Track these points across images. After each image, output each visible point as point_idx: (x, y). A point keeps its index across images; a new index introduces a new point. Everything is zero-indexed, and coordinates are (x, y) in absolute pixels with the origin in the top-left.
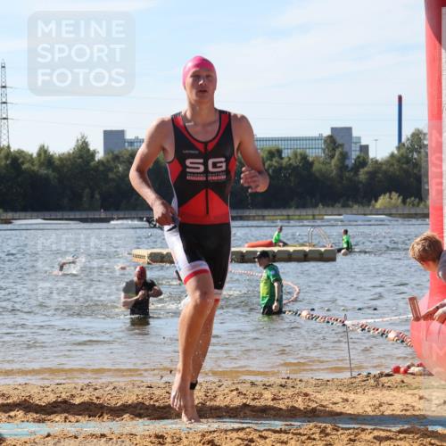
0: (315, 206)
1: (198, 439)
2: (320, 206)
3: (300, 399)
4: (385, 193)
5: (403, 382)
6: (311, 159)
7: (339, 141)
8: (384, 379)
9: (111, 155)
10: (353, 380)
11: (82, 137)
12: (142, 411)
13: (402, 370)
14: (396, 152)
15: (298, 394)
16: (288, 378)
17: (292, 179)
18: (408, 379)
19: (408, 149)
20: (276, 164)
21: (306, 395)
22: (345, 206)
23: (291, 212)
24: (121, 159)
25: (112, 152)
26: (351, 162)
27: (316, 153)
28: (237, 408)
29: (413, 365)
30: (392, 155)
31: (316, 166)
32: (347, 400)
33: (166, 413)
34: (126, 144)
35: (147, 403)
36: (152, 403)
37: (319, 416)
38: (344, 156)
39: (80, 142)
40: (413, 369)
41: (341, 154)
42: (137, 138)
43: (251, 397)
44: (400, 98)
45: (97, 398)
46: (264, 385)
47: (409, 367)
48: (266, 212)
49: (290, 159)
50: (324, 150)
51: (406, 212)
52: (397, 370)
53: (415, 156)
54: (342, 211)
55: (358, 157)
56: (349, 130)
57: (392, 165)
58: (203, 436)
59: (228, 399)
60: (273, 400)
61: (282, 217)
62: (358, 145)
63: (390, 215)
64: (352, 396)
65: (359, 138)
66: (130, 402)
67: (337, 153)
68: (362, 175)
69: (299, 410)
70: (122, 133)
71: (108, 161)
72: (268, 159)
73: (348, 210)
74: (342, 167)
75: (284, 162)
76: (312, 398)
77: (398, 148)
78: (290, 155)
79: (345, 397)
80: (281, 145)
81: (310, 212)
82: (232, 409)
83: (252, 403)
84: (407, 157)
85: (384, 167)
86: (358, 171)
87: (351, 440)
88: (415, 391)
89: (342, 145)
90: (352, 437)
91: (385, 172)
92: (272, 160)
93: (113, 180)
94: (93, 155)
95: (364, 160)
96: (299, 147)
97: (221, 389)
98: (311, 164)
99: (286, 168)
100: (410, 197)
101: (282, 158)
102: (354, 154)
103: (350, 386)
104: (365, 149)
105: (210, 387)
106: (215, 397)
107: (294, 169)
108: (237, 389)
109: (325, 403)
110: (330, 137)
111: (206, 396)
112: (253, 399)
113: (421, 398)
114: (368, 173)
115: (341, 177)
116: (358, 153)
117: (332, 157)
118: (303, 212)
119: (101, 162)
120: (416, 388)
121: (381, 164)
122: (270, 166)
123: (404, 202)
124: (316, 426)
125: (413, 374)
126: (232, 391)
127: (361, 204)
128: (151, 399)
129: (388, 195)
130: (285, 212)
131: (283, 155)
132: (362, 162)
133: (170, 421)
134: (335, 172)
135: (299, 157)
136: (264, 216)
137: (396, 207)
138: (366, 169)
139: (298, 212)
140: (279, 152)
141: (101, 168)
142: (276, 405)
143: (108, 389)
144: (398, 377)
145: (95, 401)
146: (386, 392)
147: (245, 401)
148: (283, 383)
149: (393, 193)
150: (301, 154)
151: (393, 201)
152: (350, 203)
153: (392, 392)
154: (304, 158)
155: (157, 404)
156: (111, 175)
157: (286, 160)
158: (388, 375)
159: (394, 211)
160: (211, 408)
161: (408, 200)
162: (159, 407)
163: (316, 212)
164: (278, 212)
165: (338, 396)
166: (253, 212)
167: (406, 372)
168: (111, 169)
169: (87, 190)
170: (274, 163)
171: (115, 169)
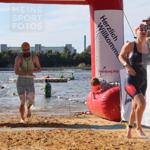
0: (61, 67)
1: (25, 133)
2: (63, 66)
4: (81, 63)
5: (85, 116)
6: (60, 53)
7: (68, 48)
8: (79, 116)
10: (71, 116)
12: (9, 125)
13: (84, 113)
14: (84, 51)
15: (55, 120)
16: (52, 115)
17: (55, 59)
18: (86, 116)
19: (87, 50)
20: (50, 55)
21: (57, 120)
22: (70, 66)
24: (6, 53)
25: (3, 51)
26: (71, 54)
27: (61, 51)
29: (88, 111)
30: (83, 52)
31: (61, 55)
32: (68, 122)
33: (16, 126)
34: (7, 48)
37: (60, 126)
38: (70, 52)
40: (87, 113)
41: (69, 52)
42: (10, 47)
44: (85, 36)
46: (45, 117)
47: (86, 112)
48: (47, 68)
49: (54, 53)
50: (64, 51)
51: (87, 68)
52: (83, 113)
53: (89, 52)
54: (69, 68)
55: (73, 53)
56: (71, 45)
57: (83, 55)
58: (27, 132)
60: (48, 122)
61: (52, 70)
62: (73, 49)
63: (82, 69)
64: (70, 120)
65: (74, 47)
66: (6, 123)
67: (68, 52)
68: (75, 58)
70: (6, 45)
71: (2, 53)
72: (48, 53)
73: (71, 68)
74: (69, 56)
76: (59, 121)
77: (85, 50)
79: (68, 121)
80: (52, 49)
81: (60, 68)
84: (87, 53)
85: (81, 56)
86: (73, 57)
87: (69, 133)
88: (88, 119)
89: (69, 49)
90: (69, 132)
91: (81, 57)
93: (3, 59)
95: (75, 53)
96: (57, 50)
97: (33, 119)
98: (60, 55)
99: (53, 56)
100: (88, 64)
101: (52, 53)
102: (72, 52)
103: (70, 118)
104: (75, 50)
106: (31, 121)
107: (56, 56)
109: (62, 123)
110: (66, 47)
111: (28, 121)
112: (42, 121)
113: (89, 121)
114: (76, 57)
115: (68, 58)
116: (73, 52)
117: (66, 53)
118: (58, 68)
120: (88, 118)
121: (80, 55)
122: (49, 55)
123: (86, 65)
124: (59, 129)
125: (87, 114)
126: (36, 119)
127: (74, 66)
128: (12, 122)
129: (82, 64)
130: (53, 68)
132: (75, 54)
133: (17, 128)
134: (67, 57)
135: (57, 53)
137: (84, 67)
138: (75, 56)
139: (56, 68)
140: (51, 51)
144: (83, 115)
146: (79, 119)
147: (39, 122)
148: (51, 117)
149: (83, 63)
151: (83, 65)
152: (71, 66)
153: (81, 119)
154: (58, 53)
155: (14, 123)
156: (3, 57)
158: (80, 114)
159: (83, 68)
160: (30, 124)
161: (87, 65)
162: (14, 124)
163: (62, 68)
164: (51, 68)
165: (66, 120)
167: (85, 113)
168: (3, 56)
170: (50, 54)
171: (4, 56)
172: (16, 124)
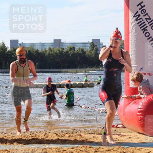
0: (86, 68)
2: (88, 67)
3: (78, 137)
6: (85, 51)
7: (95, 44)
9: (13, 49)
10: (98, 130)
11: (3, 42)
12: (21, 141)
15: (78, 135)
16: (75, 129)
17: (78, 58)
18: (117, 129)
21: (80, 135)
22: (97, 67)
23: (78, 70)
25: (13, 48)
26: (99, 52)
27: (87, 48)
28: (55, 140)
31: (87, 53)
32: (95, 137)
33: (30, 142)
34: (19, 45)
35: (23, 138)
36: (25, 138)
37: (85, 143)
38: (97, 50)
39: (2, 44)
42: (22, 43)
43: (61, 136)
45: (5, 137)
46: (66, 132)
47: (118, 125)
48: (69, 70)
49: (77, 50)
50: (90, 47)
52: (113, 126)
54: (96, 69)
56: (99, 40)
58: (43, 150)
59: (52, 137)
60: (69, 137)
61: (74, 72)
62: (102, 46)
64: (97, 136)
65: (102, 43)
66: (17, 138)
67: (94, 49)
69: (78, 141)
70: (17, 41)
71: (12, 51)
72: (70, 51)
73: (98, 69)
74: (96, 54)
75: (75, 52)
76: (82, 136)
78: (78, 49)
80: (74, 46)
81: (84, 70)
82: (54, 140)
83: (61, 138)
89: (96, 46)
90: (96, 150)
92: (71, 51)
94: (6, 49)
96: (81, 46)
97: (50, 133)
98: (85, 52)
99: (76, 54)
101: (75, 50)
103: (97, 132)
105: (46, 132)
106: (48, 136)
107: (79, 54)
108: (56, 133)
109: (87, 138)
110: (92, 43)
111: (44, 136)
112: (62, 137)
113: (121, 136)
115: (96, 57)
118: (82, 70)
119: (9, 51)
120: (120, 133)
122: (71, 53)
124: (83, 146)
125: (119, 128)
126: (54, 134)
128: (25, 137)
130: (75, 70)
131: (75, 49)
133: (31, 145)
134: (93, 55)
135: (81, 50)
136: (68, 71)
139: (80, 70)
140: (74, 48)
141: (9, 54)
142: (70, 139)
143: (9, 134)
144: (114, 129)
145: (4, 138)
147: (58, 137)
148: (73, 131)
150: (81, 49)
152: (99, 67)
154: (83, 50)
155: (27, 139)
156: (13, 56)
157: (76, 51)
160: (46, 140)
162: (27, 140)
163: (87, 70)
164: (73, 70)
165: (92, 136)
166: (64, 70)
167: (116, 127)
169: (4, 62)
170: (72, 52)
171: (14, 54)
172: (29, 140)
